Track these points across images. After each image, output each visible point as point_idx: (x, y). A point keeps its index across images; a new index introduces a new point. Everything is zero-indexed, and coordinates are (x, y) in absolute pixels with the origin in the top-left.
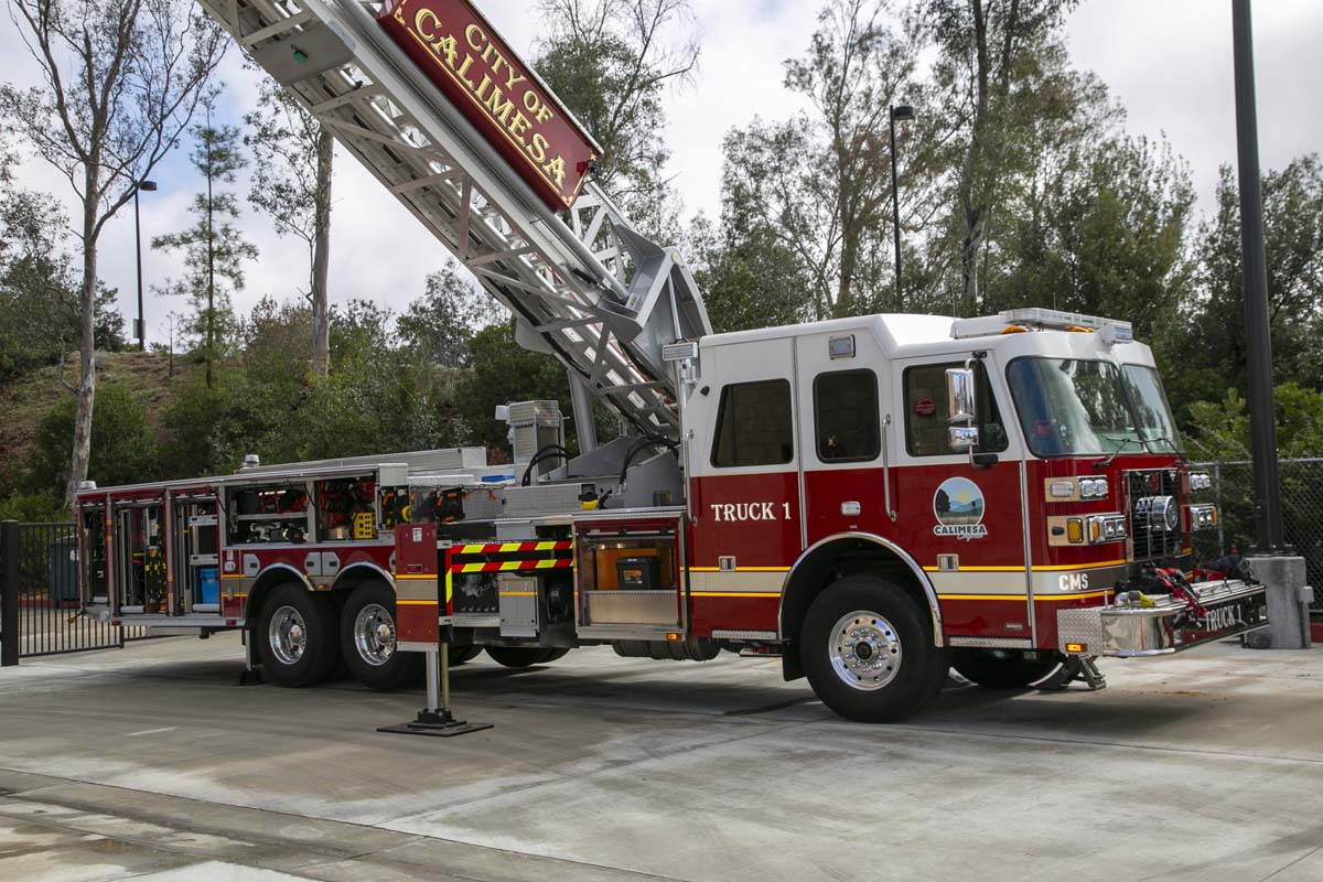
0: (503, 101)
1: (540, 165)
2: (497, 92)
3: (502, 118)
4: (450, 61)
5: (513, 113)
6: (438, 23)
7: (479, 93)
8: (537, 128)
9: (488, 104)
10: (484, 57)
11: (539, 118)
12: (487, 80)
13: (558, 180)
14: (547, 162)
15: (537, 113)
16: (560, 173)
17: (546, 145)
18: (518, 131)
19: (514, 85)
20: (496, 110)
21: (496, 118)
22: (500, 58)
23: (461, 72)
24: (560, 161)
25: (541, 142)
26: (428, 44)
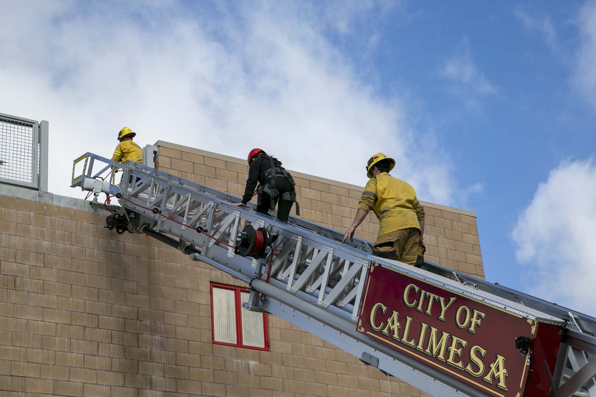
0: (439, 337)
1: (481, 380)
2: (434, 330)
3: (441, 356)
4: (396, 336)
5: (449, 343)
6: (384, 308)
7: (420, 347)
8: (473, 339)
9: (428, 350)
10: (419, 308)
11: (472, 329)
12: (424, 326)
13: (502, 384)
14: (488, 369)
15: (470, 323)
16: (502, 372)
17: (483, 351)
18: (457, 358)
19: (446, 312)
20: (435, 350)
21: (436, 359)
22: (432, 295)
23: (404, 339)
24: (500, 359)
25: (478, 353)
26: (380, 333)
